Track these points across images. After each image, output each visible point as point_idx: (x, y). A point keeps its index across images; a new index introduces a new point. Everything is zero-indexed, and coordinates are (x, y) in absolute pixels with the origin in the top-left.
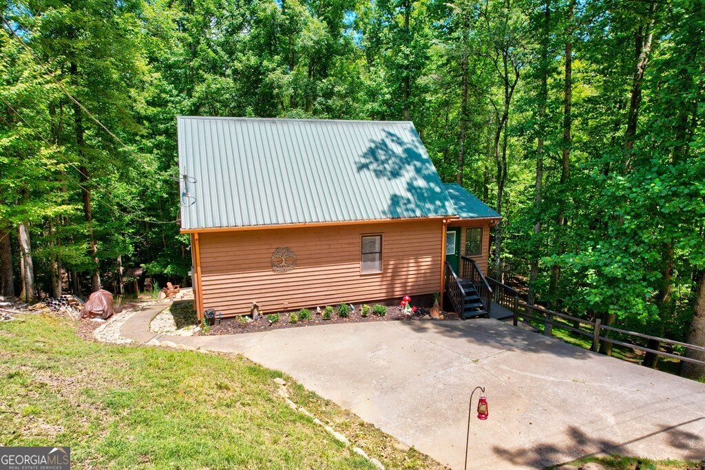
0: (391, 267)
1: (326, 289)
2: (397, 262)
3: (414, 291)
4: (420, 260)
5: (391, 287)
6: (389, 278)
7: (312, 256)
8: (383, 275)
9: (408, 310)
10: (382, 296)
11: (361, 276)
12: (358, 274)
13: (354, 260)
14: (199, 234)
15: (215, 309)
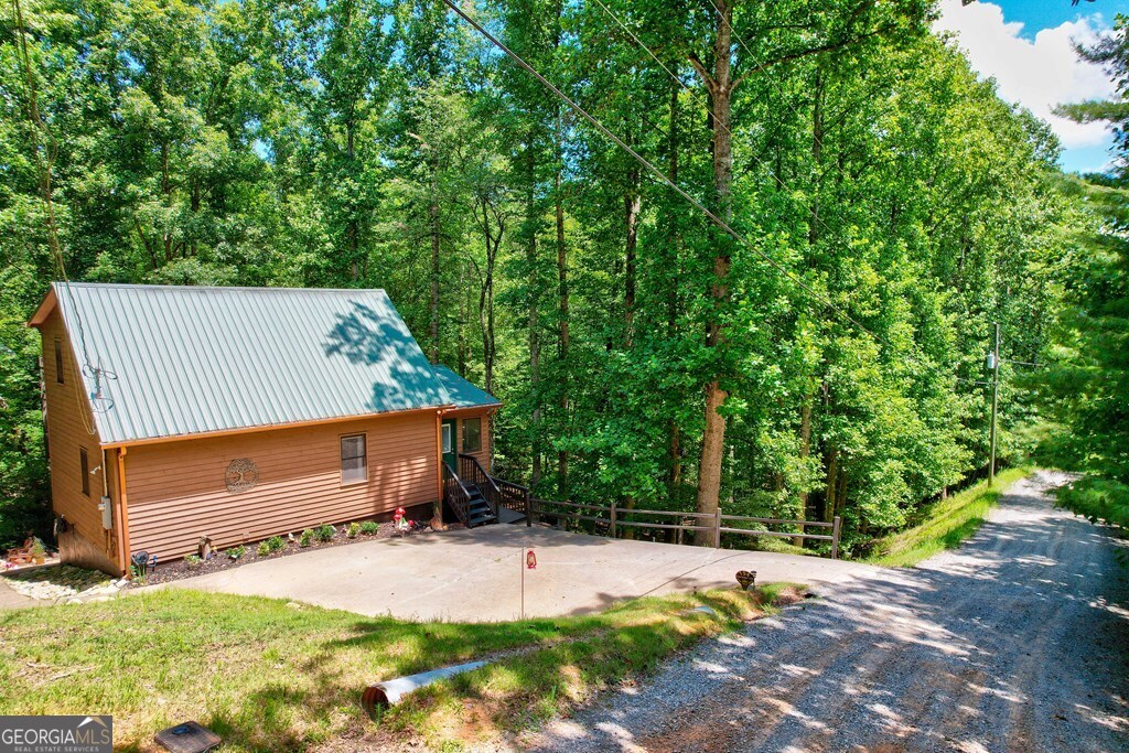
0: (379, 473)
1: (298, 509)
2: (386, 466)
3: (409, 501)
4: (413, 462)
5: (380, 499)
6: (377, 488)
7: (279, 467)
8: (370, 484)
9: (403, 525)
10: (370, 511)
11: (341, 488)
12: (338, 485)
13: (332, 468)
14: (127, 448)
15: (149, 551)
